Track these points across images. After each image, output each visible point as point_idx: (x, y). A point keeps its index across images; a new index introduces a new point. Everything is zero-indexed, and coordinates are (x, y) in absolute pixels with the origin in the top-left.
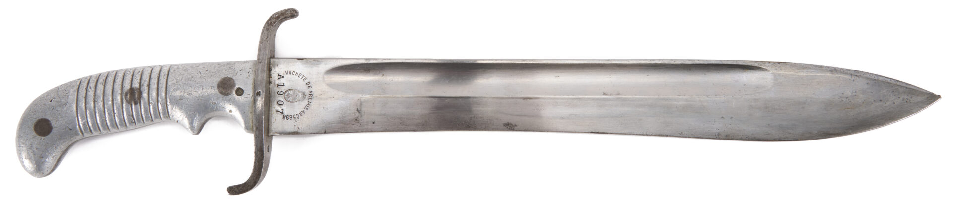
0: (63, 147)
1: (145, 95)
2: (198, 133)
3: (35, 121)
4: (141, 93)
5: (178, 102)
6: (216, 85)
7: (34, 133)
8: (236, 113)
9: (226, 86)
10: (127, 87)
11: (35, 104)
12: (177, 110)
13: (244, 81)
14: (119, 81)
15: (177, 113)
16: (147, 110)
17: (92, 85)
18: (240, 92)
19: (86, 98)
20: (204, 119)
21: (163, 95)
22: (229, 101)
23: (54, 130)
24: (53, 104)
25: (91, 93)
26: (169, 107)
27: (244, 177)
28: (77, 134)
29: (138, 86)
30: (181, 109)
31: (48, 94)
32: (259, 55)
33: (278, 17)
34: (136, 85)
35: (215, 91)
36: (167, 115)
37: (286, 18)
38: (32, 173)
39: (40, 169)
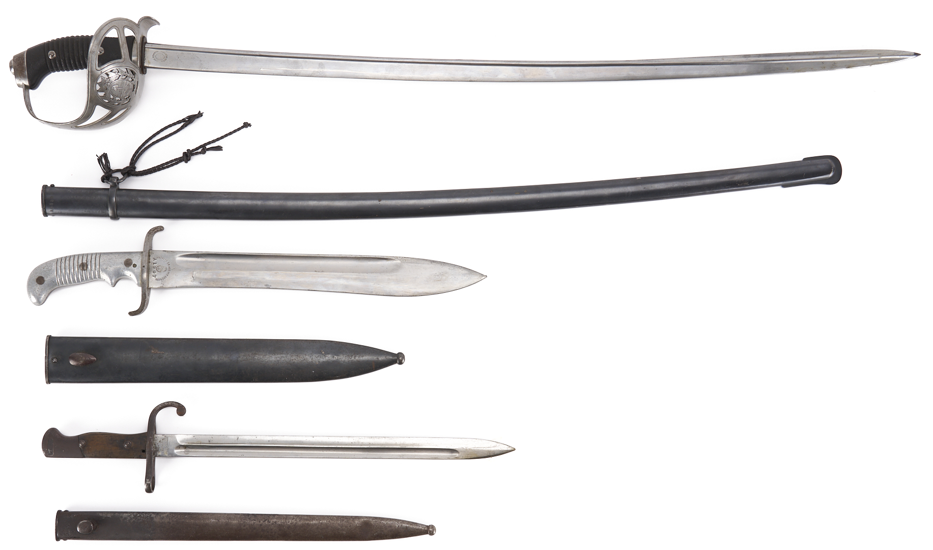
0: (50, 291)
1: (89, 267)
2: (114, 286)
3: (37, 277)
4: (87, 266)
5: (105, 271)
6: (123, 262)
7: (36, 283)
8: (133, 277)
9: (128, 263)
10: (80, 262)
11: (36, 269)
12: (105, 274)
13: (137, 260)
14: (76, 259)
15: (104, 276)
16: (90, 274)
17: (63, 261)
18: (135, 266)
19: (61, 267)
20: (117, 279)
21: (98, 267)
22: (129, 270)
23: (45, 282)
24: (45, 269)
25: (63, 265)
26: (101, 272)
27: (136, 307)
28: (56, 285)
29: (86, 262)
30: (106, 273)
31: (42, 265)
32: (144, 248)
33: (154, 230)
34: (85, 261)
35: (123, 266)
36: (99, 277)
37: (158, 231)
38: (34, 303)
39: (40, 303)
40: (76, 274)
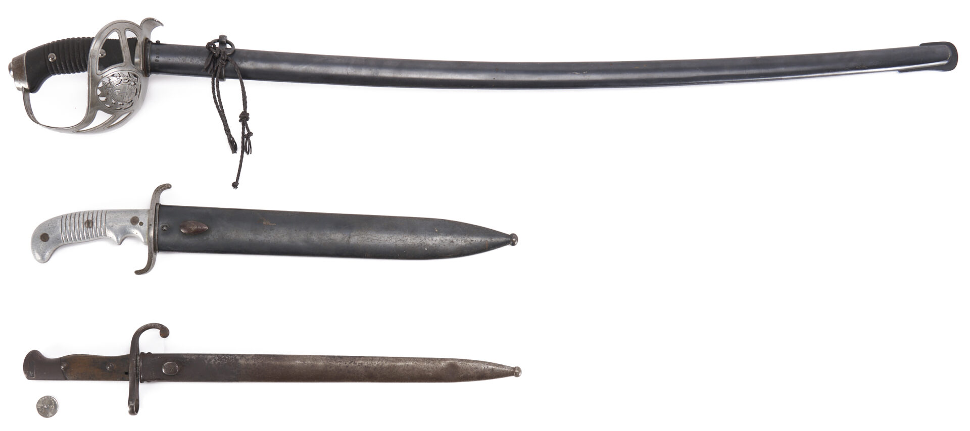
0: (54, 248)
1: (95, 224)
2: (120, 244)
3: (41, 234)
4: (93, 223)
5: (111, 228)
6: (129, 220)
7: (40, 240)
8: (140, 235)
9: (134, 221)
10: (86, 219)
11: (40, 226)
12: (111, 232)
13: (144, 219)
14: (81, 216)
15: (110, 234)
16: (96, 232)
17: (68, 218)
18: (141, 224)
19: (66, 224)
20: (124, 237)
21: (104, 224)
22: (136, 228)
23: (50, 239)
24: (50, 226)
25: (68, 222)
26: (107, 230)
27: (143, 265)
28: (61, 242)
29: (91, 219)
30: (112, 231)
31: (46, 222)
32: (151, 206)
33: (161, 188)
34: (90, 218)
35: (129, 224)
36: (105, 234)
37: (165, 189)
38: (38, 261)
39: (44, 260)
40: (81, 232)
